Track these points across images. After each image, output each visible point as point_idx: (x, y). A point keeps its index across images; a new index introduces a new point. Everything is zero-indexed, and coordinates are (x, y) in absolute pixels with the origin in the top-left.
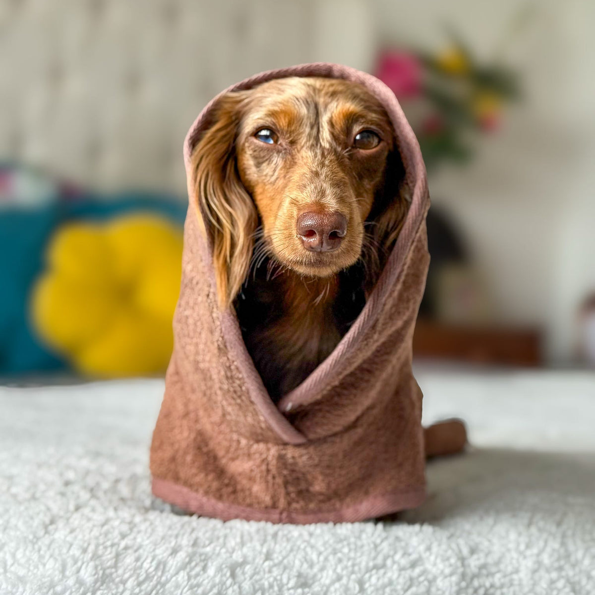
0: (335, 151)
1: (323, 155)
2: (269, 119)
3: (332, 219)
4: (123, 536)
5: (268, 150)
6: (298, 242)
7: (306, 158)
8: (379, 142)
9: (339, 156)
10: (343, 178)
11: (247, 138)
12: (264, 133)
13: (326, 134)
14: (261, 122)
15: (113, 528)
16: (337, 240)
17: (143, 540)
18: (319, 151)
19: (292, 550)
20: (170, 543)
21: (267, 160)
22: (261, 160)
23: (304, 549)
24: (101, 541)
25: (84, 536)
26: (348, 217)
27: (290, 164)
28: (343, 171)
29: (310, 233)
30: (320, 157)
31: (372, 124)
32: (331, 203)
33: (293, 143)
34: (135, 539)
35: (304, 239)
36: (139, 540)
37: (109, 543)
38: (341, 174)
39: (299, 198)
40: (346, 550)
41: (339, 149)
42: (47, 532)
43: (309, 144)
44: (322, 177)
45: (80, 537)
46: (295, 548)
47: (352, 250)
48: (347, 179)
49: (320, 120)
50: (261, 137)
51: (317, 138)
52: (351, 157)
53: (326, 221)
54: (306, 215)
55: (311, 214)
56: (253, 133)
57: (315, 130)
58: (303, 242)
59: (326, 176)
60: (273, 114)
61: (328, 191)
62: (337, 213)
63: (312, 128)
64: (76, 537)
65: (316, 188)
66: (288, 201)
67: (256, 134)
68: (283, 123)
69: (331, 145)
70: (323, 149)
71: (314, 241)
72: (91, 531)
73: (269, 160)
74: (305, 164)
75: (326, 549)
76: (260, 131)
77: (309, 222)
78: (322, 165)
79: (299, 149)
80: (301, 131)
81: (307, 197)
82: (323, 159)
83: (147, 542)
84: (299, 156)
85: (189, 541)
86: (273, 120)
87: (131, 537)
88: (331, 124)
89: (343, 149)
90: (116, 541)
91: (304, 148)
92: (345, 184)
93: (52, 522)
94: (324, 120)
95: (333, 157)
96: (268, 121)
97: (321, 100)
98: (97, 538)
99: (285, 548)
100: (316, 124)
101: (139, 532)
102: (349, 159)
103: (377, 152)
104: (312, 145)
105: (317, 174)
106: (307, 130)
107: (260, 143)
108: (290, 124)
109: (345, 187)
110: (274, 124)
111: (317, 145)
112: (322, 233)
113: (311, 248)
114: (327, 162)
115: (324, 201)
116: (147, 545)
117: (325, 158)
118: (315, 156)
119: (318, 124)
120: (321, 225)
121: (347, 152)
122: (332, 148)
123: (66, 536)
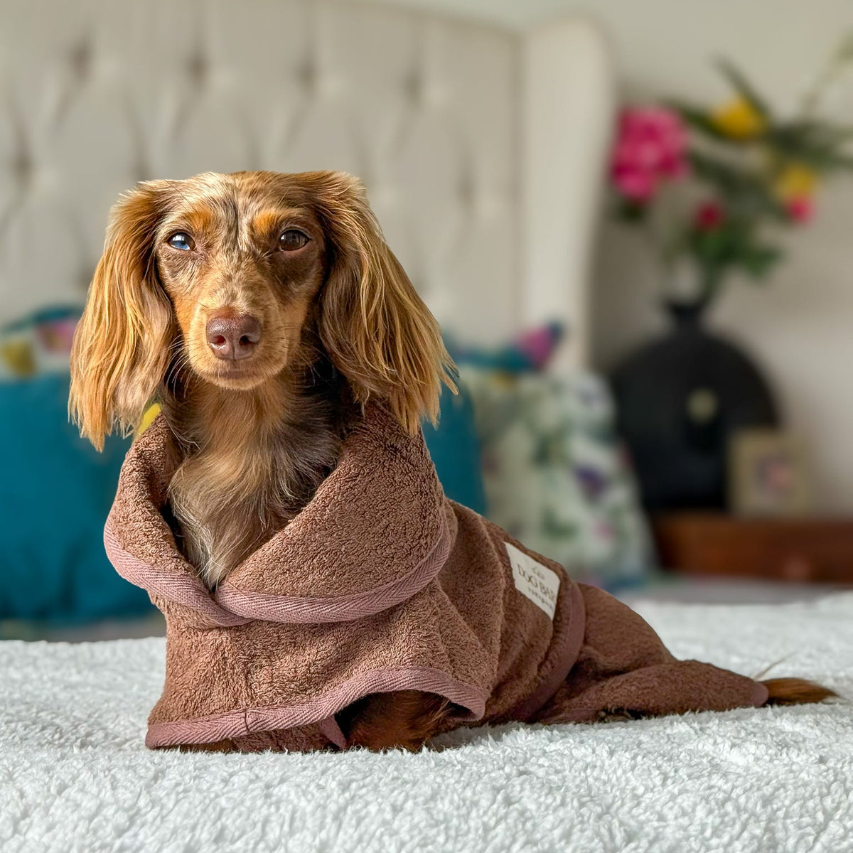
0: (254, 254)
1: (240, 258)
2: (184, 222)
3: (242, 322)
4: (120, 832)
5: (182, 257)
6: (209, 350)
7: (222, 262)
8: (306, 242)
9: (259, 258)
10: (261, 281)
11: (160, 244)
12: (178, 238)
13: (244, 236)
14: (175, 227)
15: (106, 820)
16: (250, 345)
17: (146, 837)
18: (235, 255)
19: (360, 840)
20: (184, 838)
21: (182, 268)
22: (176, 269)
23: (380, 839)
24: (87, 842)
25: (66, 835)
26: (262, 321)
27: (206, 269)
28: (262, 274)
29: (220, 340)
30: (236, 260)
31: (296, 223)
32: (242, 305)
33: (209, 246)
34: (136, 835)
35: (214, 346)
36: (141, 837)
37: (97, 844)
38: (259, 277)
39: (209, 304)
40: (441, 839)
41: (259, 252)
42: (16, 831)
43: (225, 248)
44: (235, 281)
45: (60, 836)
46: (366, 837)
47: (271, 357)
48: (265, 283)
49: (240, 223)
50: (175, 243)
51: (235, 242)
52: (272, 260)
53: (234, 325)
54: (214, 322)
55: (219, 319)
56: (165, 238)
57: (233, 234)
58: (213, 350)
59: (239, 280)
60: (187, 217)
61: (240, 294)
62: (247, 316)
63: (230, 231)
64: (54, 837)
65: (226, 292)
66: (199, 307)
67: (169, 240)
68: (198, 225)
69: (249, 248)
70: (240, 252)
71: (225, 348)
72: (76, 827)
73: (184, 268)
74: (219, 269)
75: (412, 838)
76: (174, 236)
77: (218, 328)
78: (238, 268)
79: (214, 253)
80: (218, 233)
81: (217, 302)
82: (240, 263)
83: (151, 839)
84: (213, 262)
85: (211, 834)
86: (187, 223)
87: (130, 833)
88: (252, 227)
89: (263, 252)
90: (108, 840)
91: (220, 254)
92: (261, 287)
93: (25, 814)
94: (244, 222)
95: (250, 260)
96: (182, 225)
97: (241, 201)
98: (83, 837)
99: (351, 837)
100: (234, 228)
101: (143, 825)
102: (269, 262)
103: (303, 252)
104: (229, 249)
105: (229, 278)
106: (224, 233)
107: (173, 250)
108: (205, 227)
109: (260, 290)
110: (188, 227)
111: (234, 248)
112: (231, 338)
113: (223, 357)
114: (243, 266)
115: (234, 304)
116: (151, 843)
117: (242, 262)
118: (232, 259)
119: (237, 226)
120: (229, 330)
121: (267, 255)
122: (250, 251)
123: (41, 836)
